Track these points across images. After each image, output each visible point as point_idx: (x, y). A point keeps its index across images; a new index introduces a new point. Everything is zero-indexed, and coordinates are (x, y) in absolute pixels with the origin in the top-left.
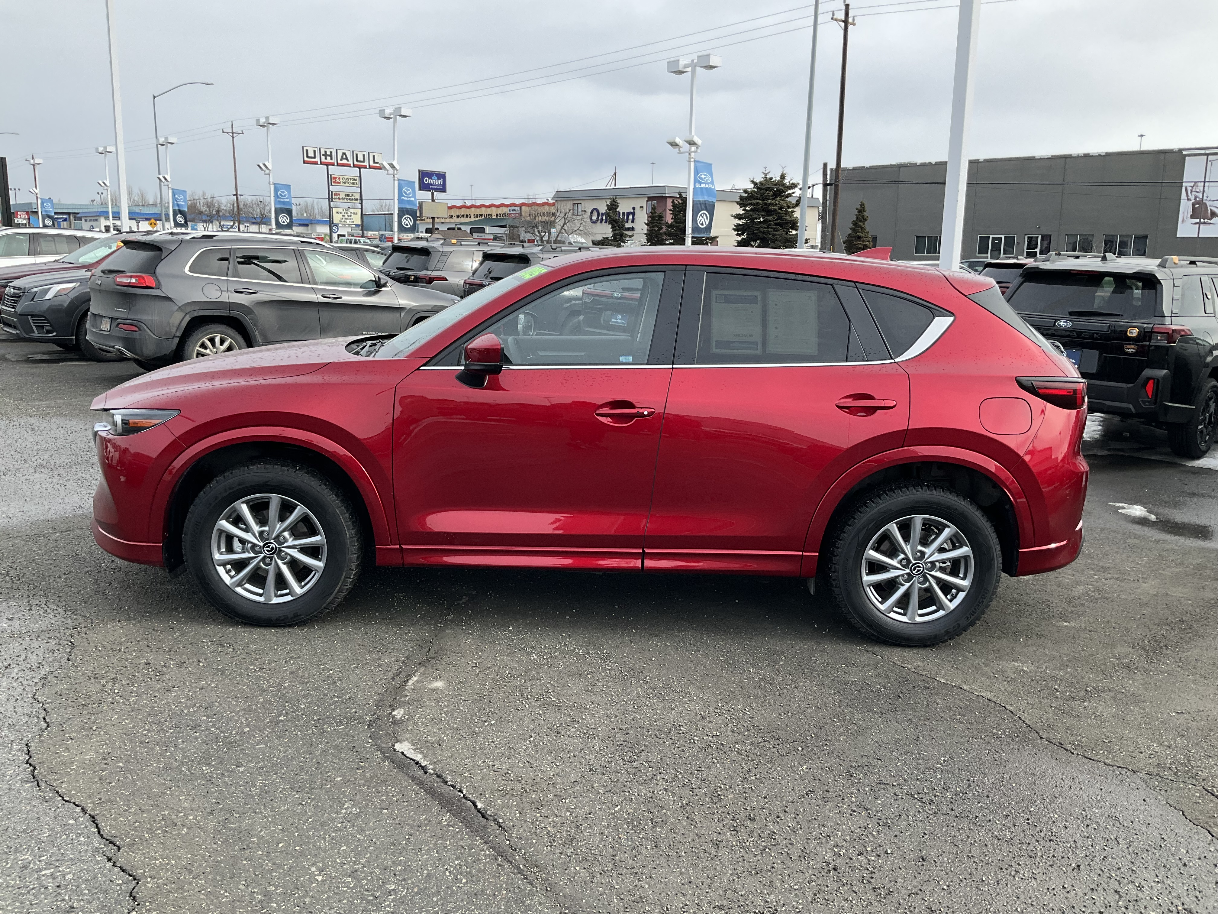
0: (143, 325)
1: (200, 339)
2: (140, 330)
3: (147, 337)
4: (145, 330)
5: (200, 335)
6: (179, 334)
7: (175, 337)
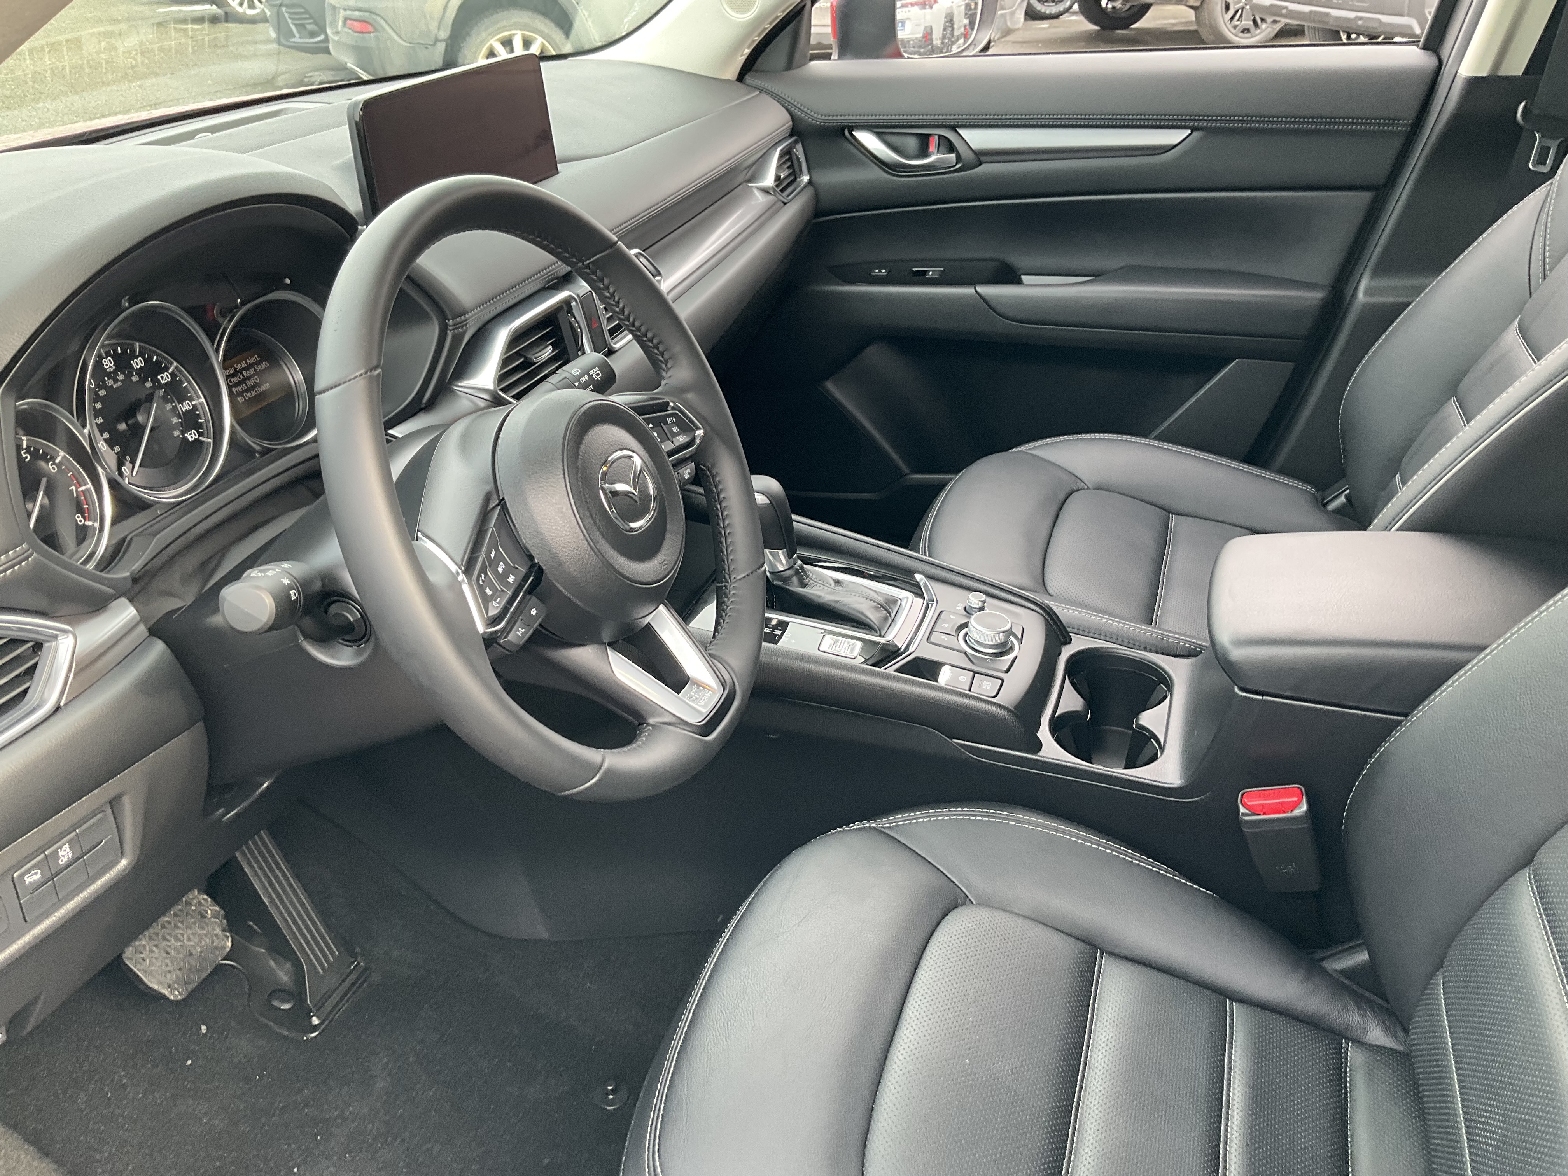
0: (379, 19)
1: (483, 43)
2: (376, 30)
3: (389, 44)
4: (384, 29)
5: (484, 35)
6: (444, 34)
7: (437, 40)
